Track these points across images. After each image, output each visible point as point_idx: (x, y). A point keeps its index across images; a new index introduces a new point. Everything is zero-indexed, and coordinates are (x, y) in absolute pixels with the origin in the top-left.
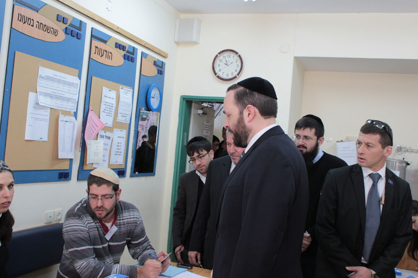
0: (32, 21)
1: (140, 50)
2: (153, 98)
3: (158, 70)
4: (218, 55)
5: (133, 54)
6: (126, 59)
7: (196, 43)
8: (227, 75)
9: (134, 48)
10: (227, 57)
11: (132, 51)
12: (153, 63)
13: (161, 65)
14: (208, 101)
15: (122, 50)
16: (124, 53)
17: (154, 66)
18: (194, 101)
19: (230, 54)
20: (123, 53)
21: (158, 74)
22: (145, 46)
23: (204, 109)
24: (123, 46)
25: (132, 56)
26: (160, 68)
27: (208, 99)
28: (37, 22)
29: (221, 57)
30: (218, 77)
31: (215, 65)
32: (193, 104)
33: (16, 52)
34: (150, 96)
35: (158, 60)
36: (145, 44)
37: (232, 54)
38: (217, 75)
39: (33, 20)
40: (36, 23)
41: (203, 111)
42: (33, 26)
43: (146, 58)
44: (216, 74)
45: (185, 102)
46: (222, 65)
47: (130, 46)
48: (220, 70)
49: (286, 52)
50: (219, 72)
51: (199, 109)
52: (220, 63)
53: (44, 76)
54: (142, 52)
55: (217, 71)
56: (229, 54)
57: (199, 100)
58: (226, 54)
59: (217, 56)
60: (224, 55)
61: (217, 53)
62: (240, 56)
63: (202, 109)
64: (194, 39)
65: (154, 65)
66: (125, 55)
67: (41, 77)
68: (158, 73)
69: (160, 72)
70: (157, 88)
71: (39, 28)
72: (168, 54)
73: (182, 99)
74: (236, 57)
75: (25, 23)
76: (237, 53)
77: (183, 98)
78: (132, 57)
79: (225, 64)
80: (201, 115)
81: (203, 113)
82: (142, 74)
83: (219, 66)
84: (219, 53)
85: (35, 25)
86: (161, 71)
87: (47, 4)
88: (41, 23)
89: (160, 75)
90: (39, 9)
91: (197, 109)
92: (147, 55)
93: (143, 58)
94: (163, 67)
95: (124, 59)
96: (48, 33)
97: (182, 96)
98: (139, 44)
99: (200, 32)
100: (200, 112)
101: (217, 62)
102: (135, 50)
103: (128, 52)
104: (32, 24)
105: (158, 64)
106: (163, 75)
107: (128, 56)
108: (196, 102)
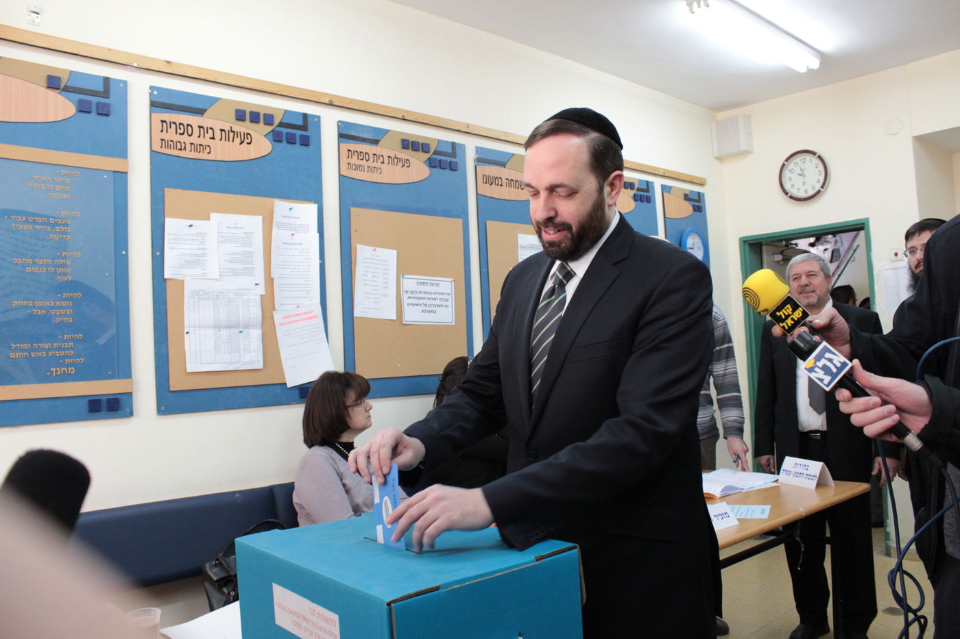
0: (500, 180)
1: (658, 183)
2: (692, 249)
3: (694, 206)
4: (786, 163)
5: (647, 191)
6: (637, 201)
7: (747, 153)
8: (806, 191)
9: (647, 182)
10: (800, 162)
11: (645, 188)
12: (683, 198)
13: (697, 198)
14: (783, 238)
15: (629, 190)
16: (634, 192)
17: (686, 202)
18: (764, 243)
19: (804, 157)
20: (631, 193)
21: (695, 213)
22: (666, 175)
23: (785, 252)
24: (630, 183)
25: (645, 194)
26: (697, 203)
27: (782, 236)
28: (507, 179)
29: (791, 165)
30: (791, 197)
31: (783, 180)
32: (764, 247)
33: (487, 222)
34: (686, 247)
35: (691, 192)
36: (664, 173)
37: (808, 157)
38: (789, 195)
39: (500, 178)
40: (505, 181)
41: (783, 255)
42: (502, 185)
43: (669, 192)
44: (786, 193)
45: (747, 247)
46: (795, 177)
47: (640, 181)
48: (793, 186)
49: (897, 133)
50: (791, 190)
51: (776, 254)
52: (791, 175)
53: (525, 245)
54: (662, 186)
55: (787, 187)
56: (802, 158)
57: (769, 240)
58: (798, 159)
59: (783, 165)
60: (795, 161)
61: (782, 160)
62: (820, 157)
63: (781, 253)
64: (743, 148)
65: (685, 200)
66: (634, 195)
67: (523, 247)
68: (694, 210)
69: (696, 209)
70: (697, 234)
71: (510, 186)
72: (705, 180)
73: (742, 244)
74: (815, 160)
75: (492, 184)
76: (814, 153)
77: (744, 242)
78: (647, 196)
79: (800, 175)
80: (782, 262)
81: (783, 260)
82: (667, 216)
83: (790, 179)
84: (787, 160)
85: (504, 184)
86: (698, 206)
87: (513, 155)
88: (511, 180)
89: (697, 212)
90: (506, 163)
91: (773, 255)
92: (671, 187)
93: (665, 193)
94: (702, 199)
95: (635, 200)
96: (522, 189)
97: (741, 239)
98: (655, 175)
99: (751, 134)
100: (779, 258)
101: (786, 174)
102: (649, 184)
103: (639, 190)
104: (500, 183)
105: (690, 197)
106: (703, 212)
107: (641, 196)
108: (767, 244)
